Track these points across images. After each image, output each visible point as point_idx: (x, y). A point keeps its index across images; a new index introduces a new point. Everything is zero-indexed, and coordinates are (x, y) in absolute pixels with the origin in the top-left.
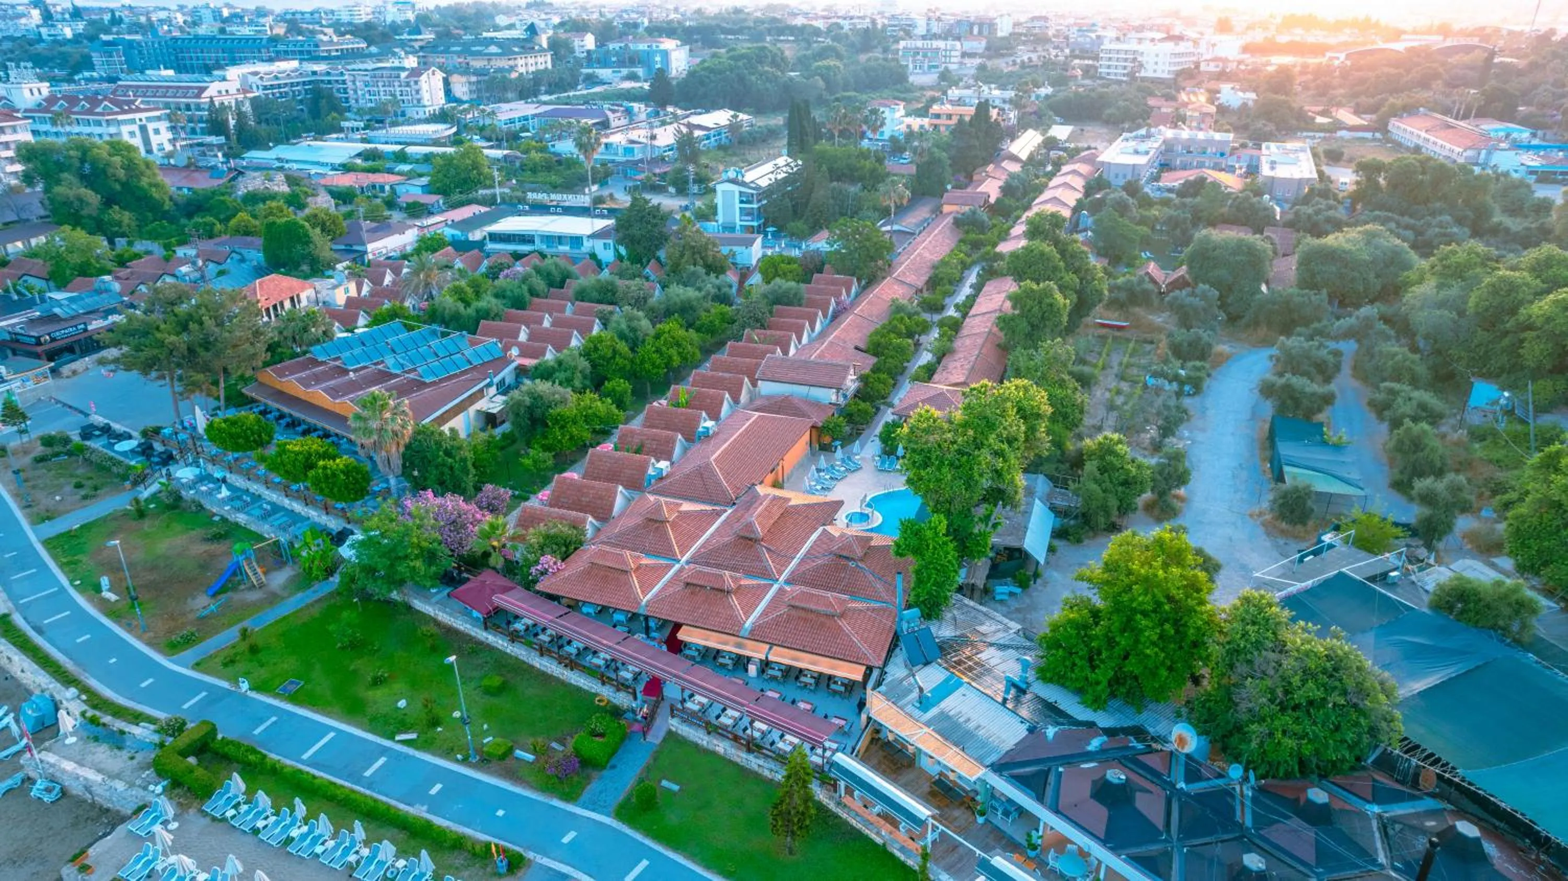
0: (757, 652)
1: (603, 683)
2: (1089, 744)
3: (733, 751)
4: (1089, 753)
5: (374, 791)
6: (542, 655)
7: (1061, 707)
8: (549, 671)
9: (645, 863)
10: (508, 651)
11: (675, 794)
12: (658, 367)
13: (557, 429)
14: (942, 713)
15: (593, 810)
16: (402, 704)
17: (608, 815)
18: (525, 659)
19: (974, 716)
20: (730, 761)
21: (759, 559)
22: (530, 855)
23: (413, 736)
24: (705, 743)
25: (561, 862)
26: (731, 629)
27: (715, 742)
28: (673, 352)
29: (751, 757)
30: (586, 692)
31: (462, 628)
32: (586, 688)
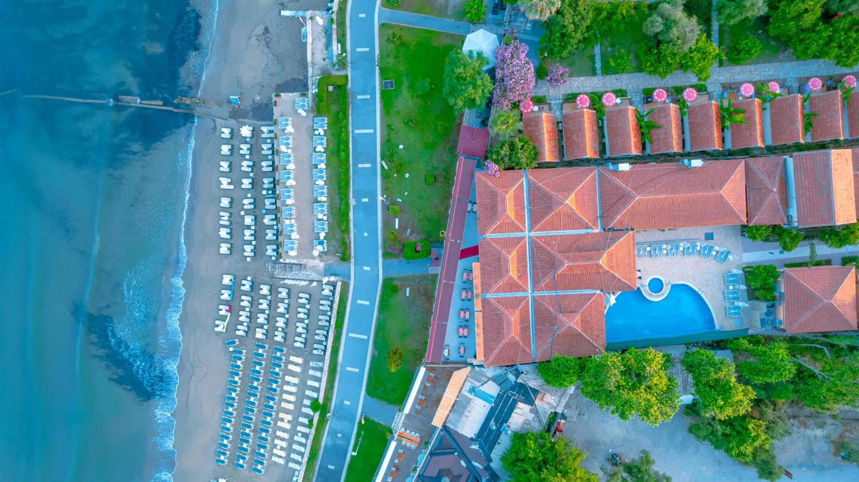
0: (478, 305)
2: (475, 462)
4: (471, 463)
5: (353, 175)
7: (496, 446)
9: (368, 303)
11: (405, 295)
14: (471, 399)
15: (383, 269)
16: (401, 147)
17: (383, 274)
19: (473, 413)
21: (545, 275)
22: (352, 260)
23: (386, 167)
25: (355, 273)
26: (486, 287)
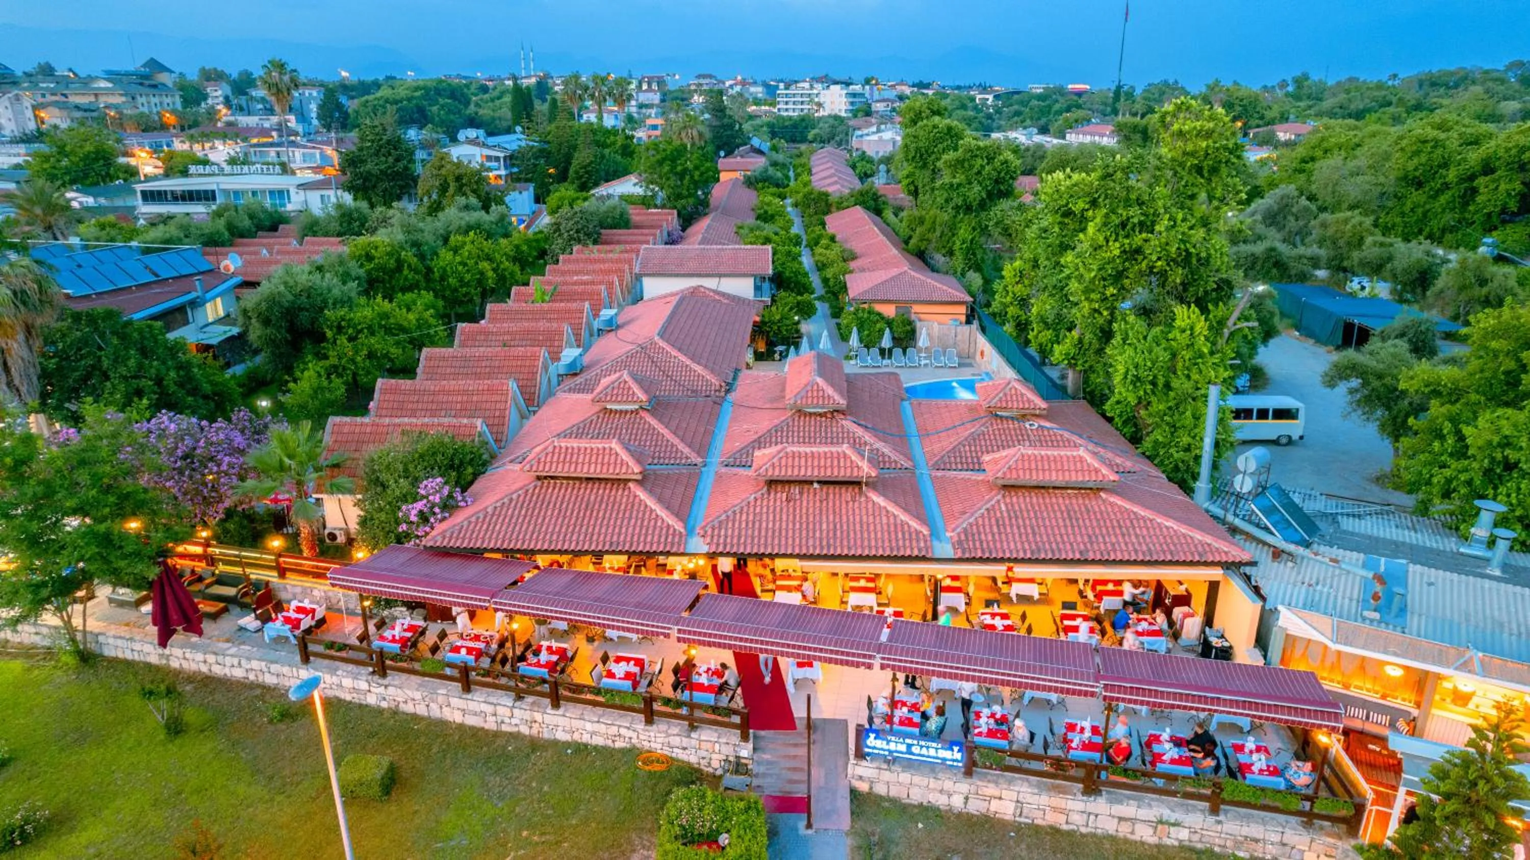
1: (650, 718)
3: (1044, 799)
6: (467, 687)
8: (491, 724)
10: (371, 700)
12: (467, 284)
13: (343, 340)
18: (421, 710)
20: (1036, 829)
24: (957, 802)
27: (991, 790)
28: (485, 265)
29: (1100, 805)
30: (604, 752)
31: (238, 673)
32: (599, 741)
